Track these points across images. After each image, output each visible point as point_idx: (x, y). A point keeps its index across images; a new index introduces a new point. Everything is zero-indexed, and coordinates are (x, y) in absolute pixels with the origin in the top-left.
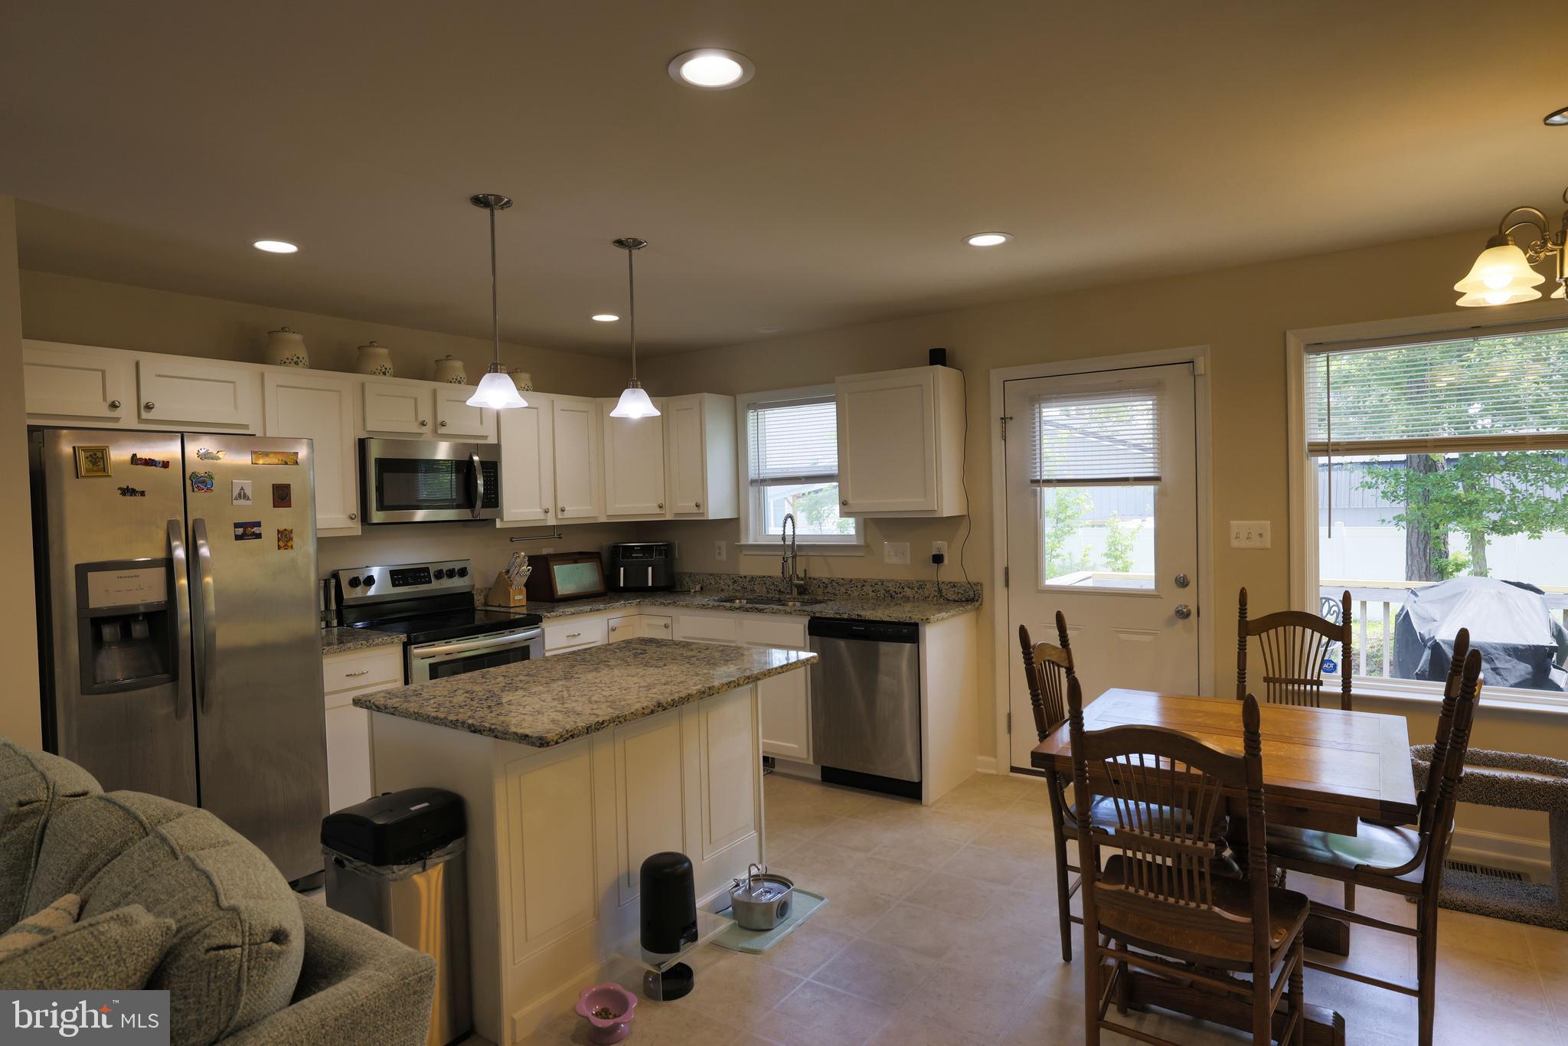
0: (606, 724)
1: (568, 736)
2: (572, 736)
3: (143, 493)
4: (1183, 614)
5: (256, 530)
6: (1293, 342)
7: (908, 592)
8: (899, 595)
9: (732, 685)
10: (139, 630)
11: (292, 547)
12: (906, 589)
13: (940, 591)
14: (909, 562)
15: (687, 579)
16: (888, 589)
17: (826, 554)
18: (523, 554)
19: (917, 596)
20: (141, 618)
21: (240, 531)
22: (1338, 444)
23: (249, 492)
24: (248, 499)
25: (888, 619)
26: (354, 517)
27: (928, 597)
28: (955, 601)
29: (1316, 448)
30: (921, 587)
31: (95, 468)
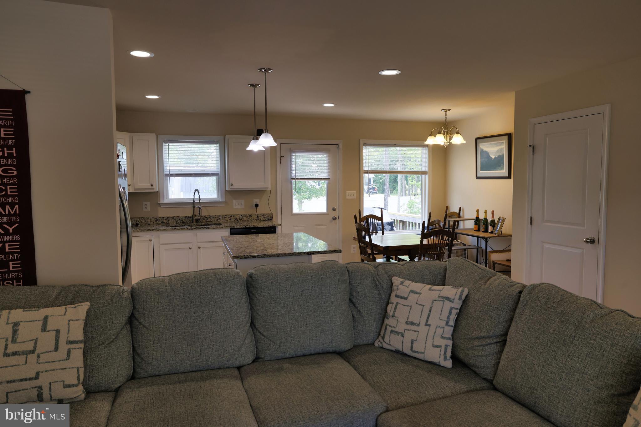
4: (334, 219)
6: (362, 142)
7: (245, 219)
13: (258, 217)
14: (244, 208)
17: (206, 206)
22: (370, 171)
28: (264, 220)
29: (365, 172)
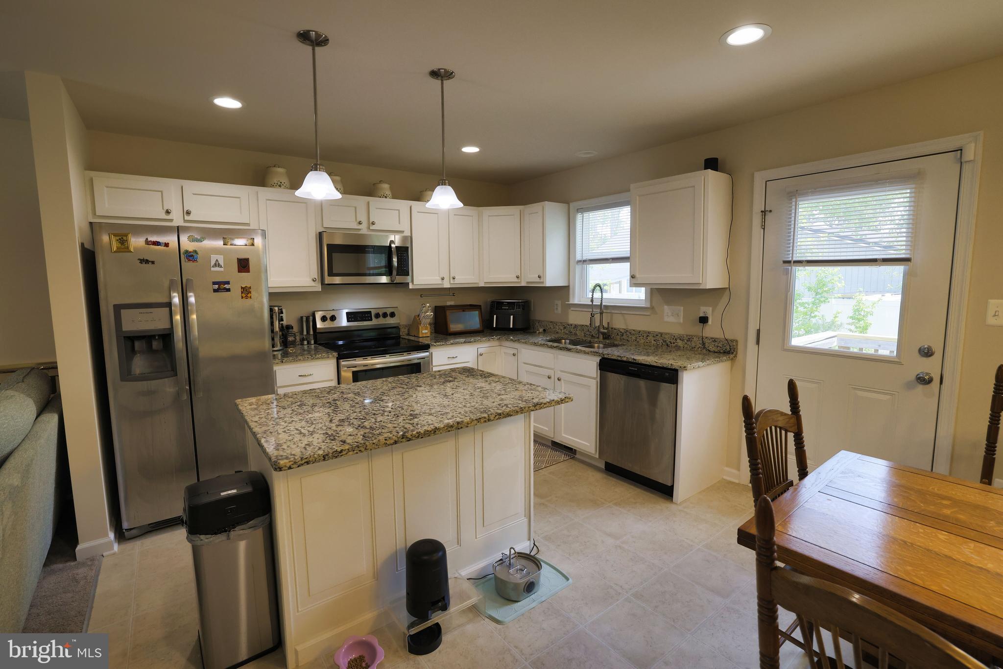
0: (344, 453)
1: (303, 462)
2: (308, 463)
3: (153, 262)
4: (924, 380)
5: (227, 286)
7: (680, 343)
8: (673, 344)
9: (482, 421)
10: (155, 344)
11: (250, 297)
12: (678, 341)
13: (704, 344)
14: (681, 321)
15: (537, 324)
16: (665, 339)
17: (623, 312)
18: (428, 305)
19: (686, 346)
20: (157, 338)
21: (217, 286)
23: (221, 263)
24: (221, 267)
25: (655, 364)
26: (315, 280)
27: (695, 348)
28: (715, 352)
30: (689, 340)
31: (123, 247)
